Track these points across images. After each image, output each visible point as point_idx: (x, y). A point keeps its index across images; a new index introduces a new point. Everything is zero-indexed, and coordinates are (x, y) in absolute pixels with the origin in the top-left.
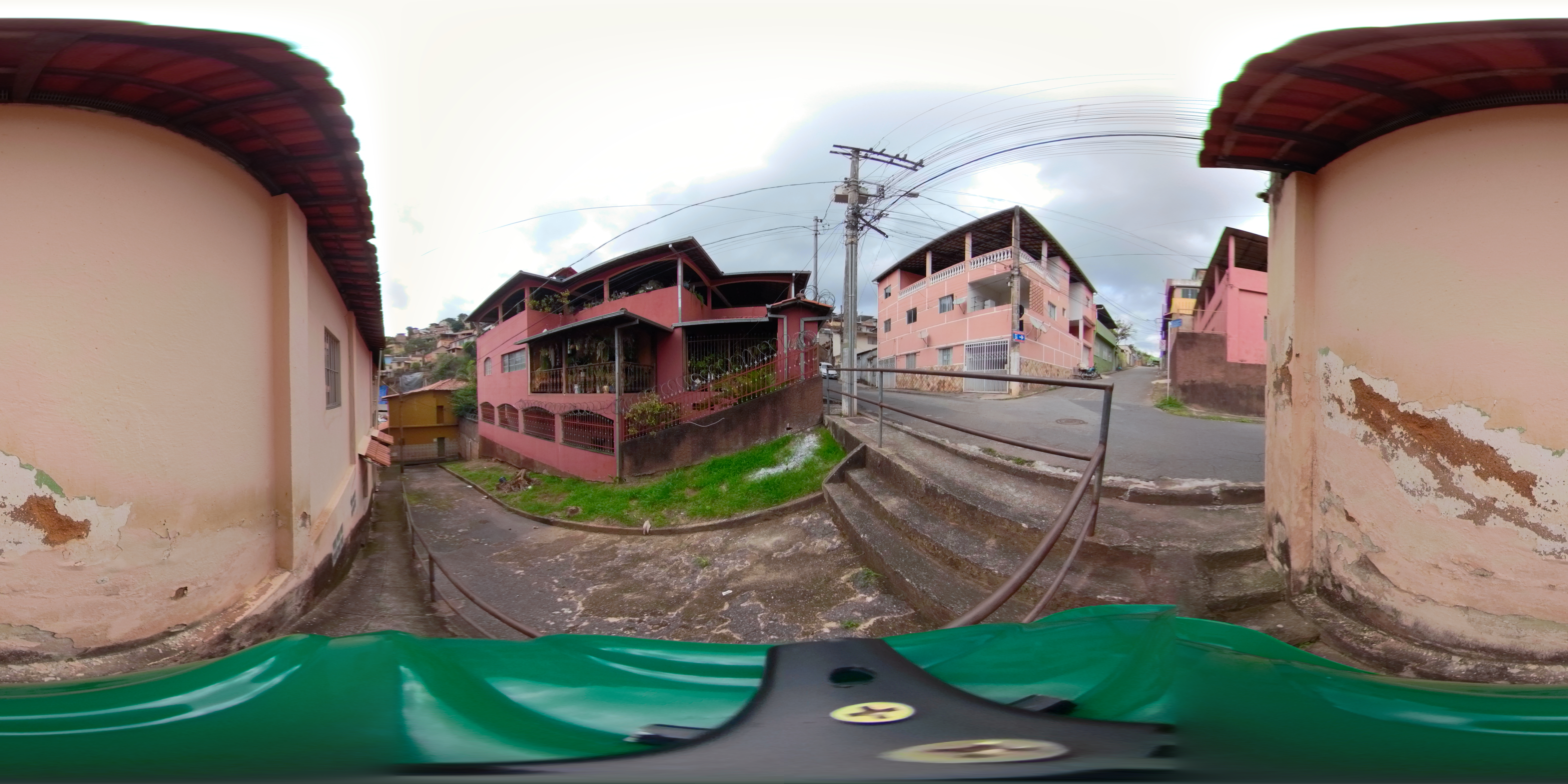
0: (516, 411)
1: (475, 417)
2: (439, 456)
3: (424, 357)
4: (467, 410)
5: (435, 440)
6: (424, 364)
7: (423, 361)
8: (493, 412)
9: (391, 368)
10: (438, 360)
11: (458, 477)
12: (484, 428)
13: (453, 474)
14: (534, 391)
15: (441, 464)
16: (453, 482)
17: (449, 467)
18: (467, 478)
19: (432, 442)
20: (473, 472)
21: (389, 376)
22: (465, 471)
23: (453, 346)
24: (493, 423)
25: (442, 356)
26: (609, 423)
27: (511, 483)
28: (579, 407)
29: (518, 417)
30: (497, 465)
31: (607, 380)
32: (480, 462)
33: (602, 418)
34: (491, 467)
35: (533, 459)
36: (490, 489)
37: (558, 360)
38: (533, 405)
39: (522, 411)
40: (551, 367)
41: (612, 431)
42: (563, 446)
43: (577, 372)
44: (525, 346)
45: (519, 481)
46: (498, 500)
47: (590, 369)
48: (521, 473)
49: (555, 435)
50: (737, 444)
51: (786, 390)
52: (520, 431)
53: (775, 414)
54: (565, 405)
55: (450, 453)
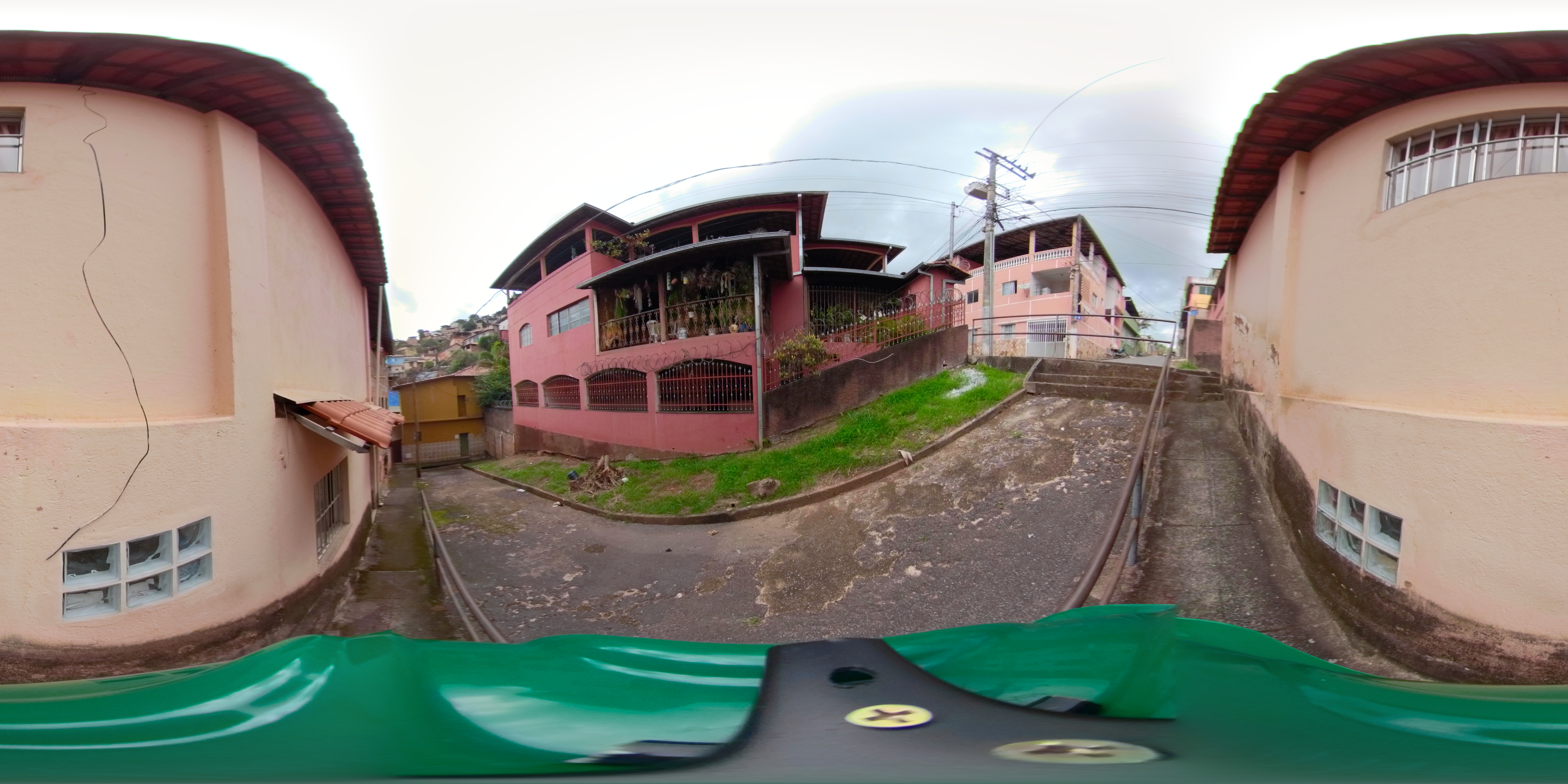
0: (576, 381)
1: (507, 403)
3: (437, 356)
4: (495, 397)
7: (437, 360)
8: (537, 391)
9: (403, 368)
10: (452, 357)
11: (496, 479)
12: (521, 414)
13: (488, 476)
14: (606, 348)
15: (466, 465)
16: (493, 486)
17: (480, 467)
18: (512, 478)
20: (518, 470)
21: (401, 377)
22: (503, 469)
23: (468, 343)
24: (537, 405)
25: (456, 353)
26: (742, 370)
27: (594, 476)
28: (692, 355)
29: (578, 389)
30: (547, 458)
31: (736, 318)
32: (520, 458)
33: (731, 366)
34: (540, 462)
35: (606, 443)
36: (556, 490)
37: (649, 300)
38: (606, 367)
39: (585, 379)
40: (636, 311)
41: (747, 380)
42: (662, 415)
43: (684, 314)
44: (589, 292)
45: (606, 471)
46: (584, 505)
47: (707, 305)
48: (604, 459)
49: (646, 402)
50: (903, 379)
51: (943, 332)
52: (582, 407)
53: (934, 352)
54: (663, 357)
55: (475, 452)
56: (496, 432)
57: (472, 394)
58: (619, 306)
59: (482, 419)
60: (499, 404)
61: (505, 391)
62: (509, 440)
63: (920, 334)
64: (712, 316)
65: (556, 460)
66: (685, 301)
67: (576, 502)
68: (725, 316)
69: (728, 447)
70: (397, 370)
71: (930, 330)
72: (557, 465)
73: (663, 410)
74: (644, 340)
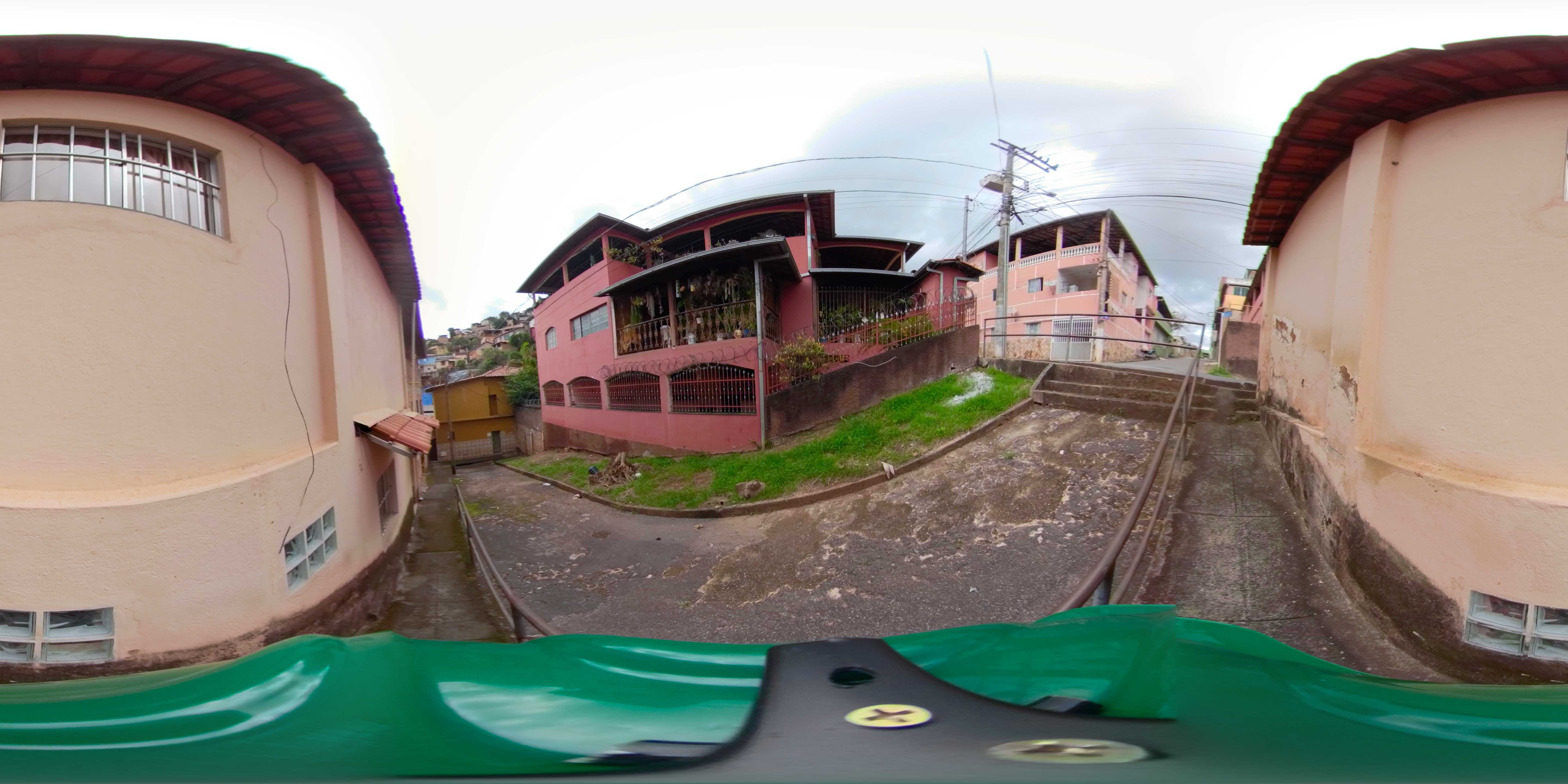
0: (597, 383)
1: (536, 402)
2: (494, 452)
3: (468, 355)
4: (525, 396)
5: (489, 434)
6: (468, 362)
7: (469, 358)
8: (563, 391)
9: (435, 367)
10: (484, 354)
11: (525, 474)
12: (549, 413)
13: (518, 471)
14: (621, 353)
15: (498, 462)
16: (523, 481)
17: (511, 463)
18: (539, 473)
19: (486, 437)
20: (546, 466)
21: (434, 376)
22: (532, 465)
23: (499, 341)
24: (563, 405)
25: (488, 351)
26: (746, 374)
27: (610, 471)
28: (700, 359)
29: (599, 390)
30: (573, 454)
31: (740, 323)
32: (549, 454)
33: (735, 370)
34: (566, 458)
35: (626, 441)
36: (578, 484)
37: (661, 307)
38: (623, 370)
39: (606, 381)
40: (649, 317)
41: (751, 384)
42: (674, 415)
43: (691, 319)
44: (606, 299)
45: (622, 467)
46: (600, 497)
47: (713, 312)
48: (621, 456)
49: (660, 404)
50: (907, 383)
51: (951, 334)
52: (603, 407)
53: (941, 354)
54: (674, 361)
55: (507, 449)
56: (526, 430)
57: (504, 393)
58: (633, 313)
59: (513, 417)
60: (528, 403)
61: (534, 390)
62: (539, 437)
63: (926, 335)
64: (717, 323)
65: (582, 456)
66: (692, 308)
67: (592, 494)
68: (729, 322)
69: (734, 447)
70: (429, 369)
71: (936, 331)
72: (582, 460)
73: (674, 411)
74: (657, 345)
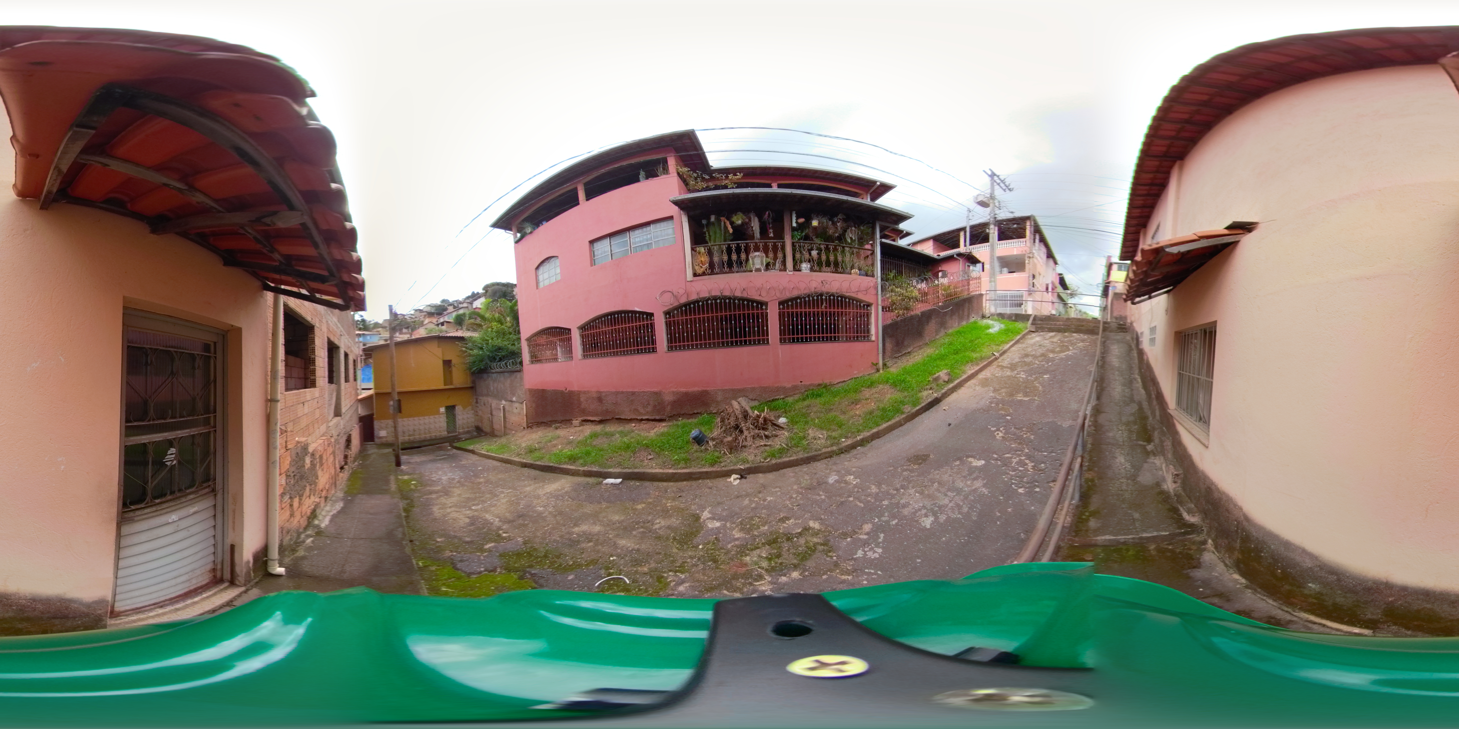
1: (513, 364)
2: (450, 434)
5: (444, 409)
15: (456, 445)
19: (436, 412)
29: (650, 326)
39: (665, 312)
55: (463, 428)
56: (494, 403)
57: (461, 356)
59: (474, 388)
60: (500, 366)
61: (511, 348)
62: (515, 411)
